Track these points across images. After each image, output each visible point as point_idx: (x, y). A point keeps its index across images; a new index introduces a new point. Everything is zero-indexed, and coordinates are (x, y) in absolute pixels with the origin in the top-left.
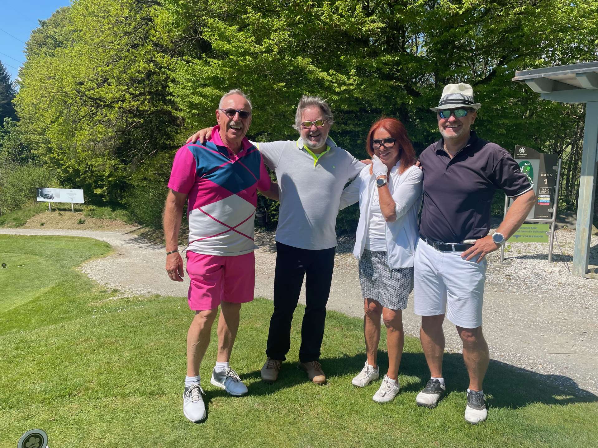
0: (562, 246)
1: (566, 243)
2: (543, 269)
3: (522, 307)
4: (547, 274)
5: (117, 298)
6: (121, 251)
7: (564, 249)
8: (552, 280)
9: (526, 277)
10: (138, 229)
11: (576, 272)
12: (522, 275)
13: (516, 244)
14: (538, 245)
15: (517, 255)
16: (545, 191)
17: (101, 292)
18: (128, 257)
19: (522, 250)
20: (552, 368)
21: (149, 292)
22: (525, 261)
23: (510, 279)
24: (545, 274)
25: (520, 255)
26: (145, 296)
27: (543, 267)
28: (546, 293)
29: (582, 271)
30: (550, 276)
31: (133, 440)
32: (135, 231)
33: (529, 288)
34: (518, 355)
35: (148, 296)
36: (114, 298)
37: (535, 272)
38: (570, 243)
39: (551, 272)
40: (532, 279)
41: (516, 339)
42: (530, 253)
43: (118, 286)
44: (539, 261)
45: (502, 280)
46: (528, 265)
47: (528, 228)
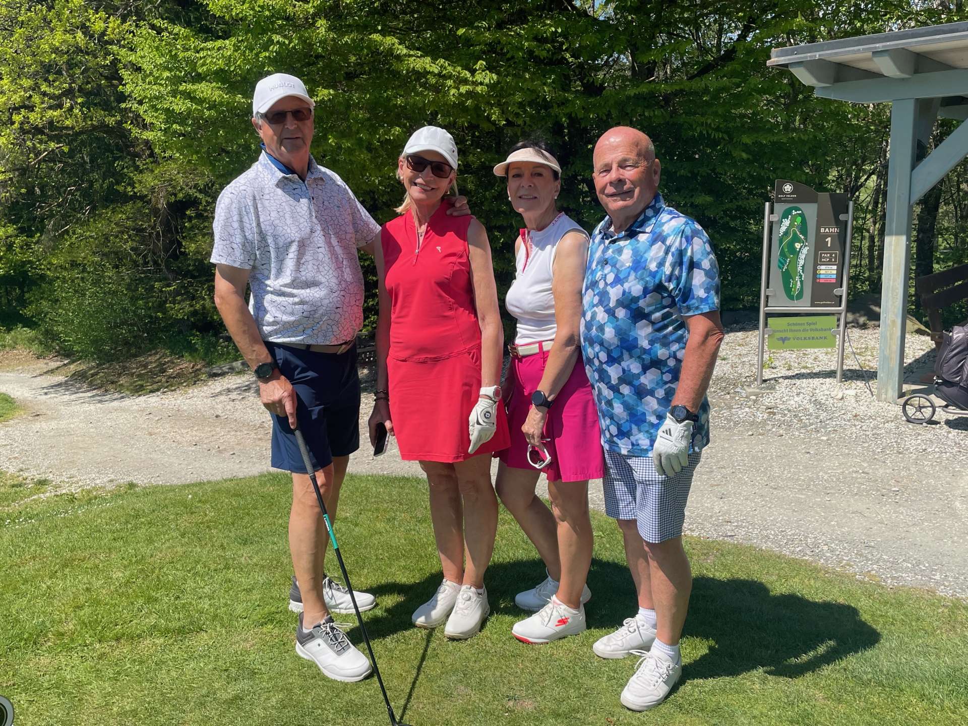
0: (859, 354)
1: (866, 348)
2: (828, 393)
3: (795, 458)
4: (835, 401)
5: (47, 494)
6: (36, 407)
7: (863, 358)
8: (843, 412)
9: (801, 408)
10: (65, 365)
11: (884, 396)
12: (794, 406)
13: (783, 355)
14: (820, 352)
15: (784, 372)
16: (827, 257)
17: (13, 486)
18: (55, 419)
19: (792, 364)
20: (845, 548)
21: (111, 481)
22: (798, 382)
23: (774, 414)
24: (832, 402)
25: (790, 373)
26: (104, 487)
27: (828, 390)
28: (833, 433)
29: (892, 393)
30: (840, 405)
31: (163, 703)
32: (57, 368)
33: (805, 426)
34: (789, 533)
35: (110, 487)
36: (42, 495)
37: (816, 400)
38: (873, 348)
39: (842, 398)
40: (811, 411)
41: (787, 509)
42: (806, 367)
43: (45, 473)
44: (821, 380)
45: (761, 416)
46: (803, 388)
47: (801, 324)
